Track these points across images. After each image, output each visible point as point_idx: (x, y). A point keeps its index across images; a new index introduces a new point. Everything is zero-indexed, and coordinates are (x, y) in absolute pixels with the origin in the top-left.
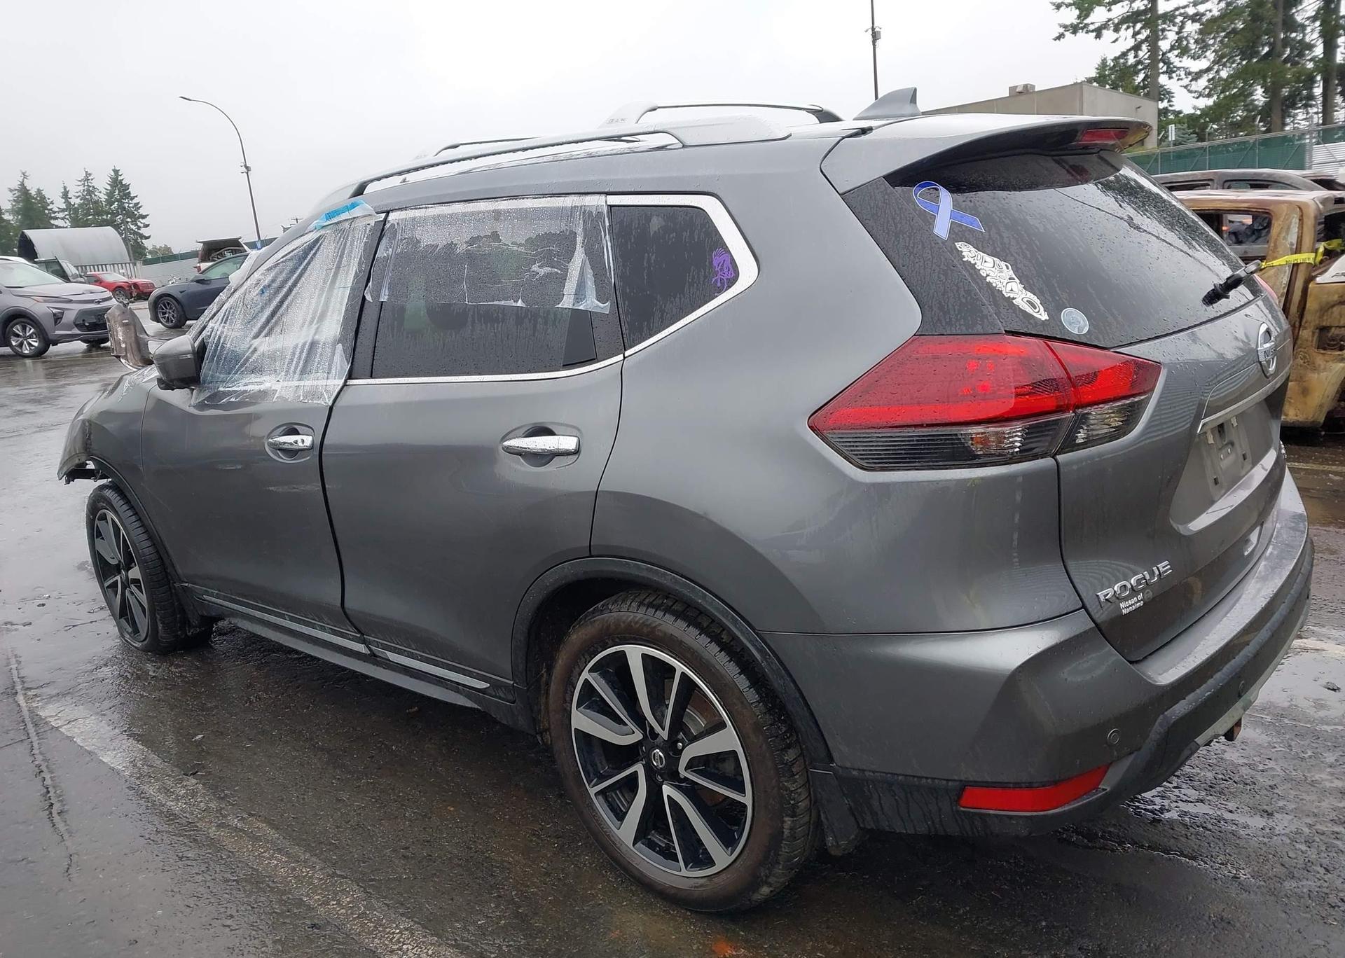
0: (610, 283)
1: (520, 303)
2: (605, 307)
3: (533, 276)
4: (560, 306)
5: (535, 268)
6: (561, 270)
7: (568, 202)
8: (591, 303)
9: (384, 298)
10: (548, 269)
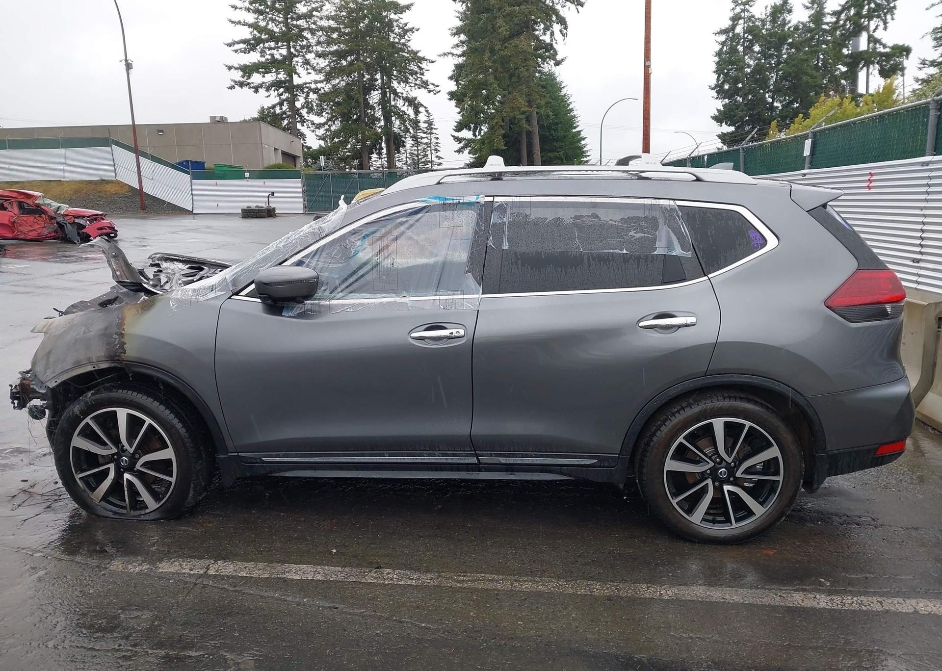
0: (689, 243)
1: (625, 251)
2: (689, 254)
3: (632, 238)
4: (655, 253)
5: (632, 233)
6: (652, 235)
7: (648, 202)
8: (678, 251)
9: (506, 246)
10: (643, 235)
